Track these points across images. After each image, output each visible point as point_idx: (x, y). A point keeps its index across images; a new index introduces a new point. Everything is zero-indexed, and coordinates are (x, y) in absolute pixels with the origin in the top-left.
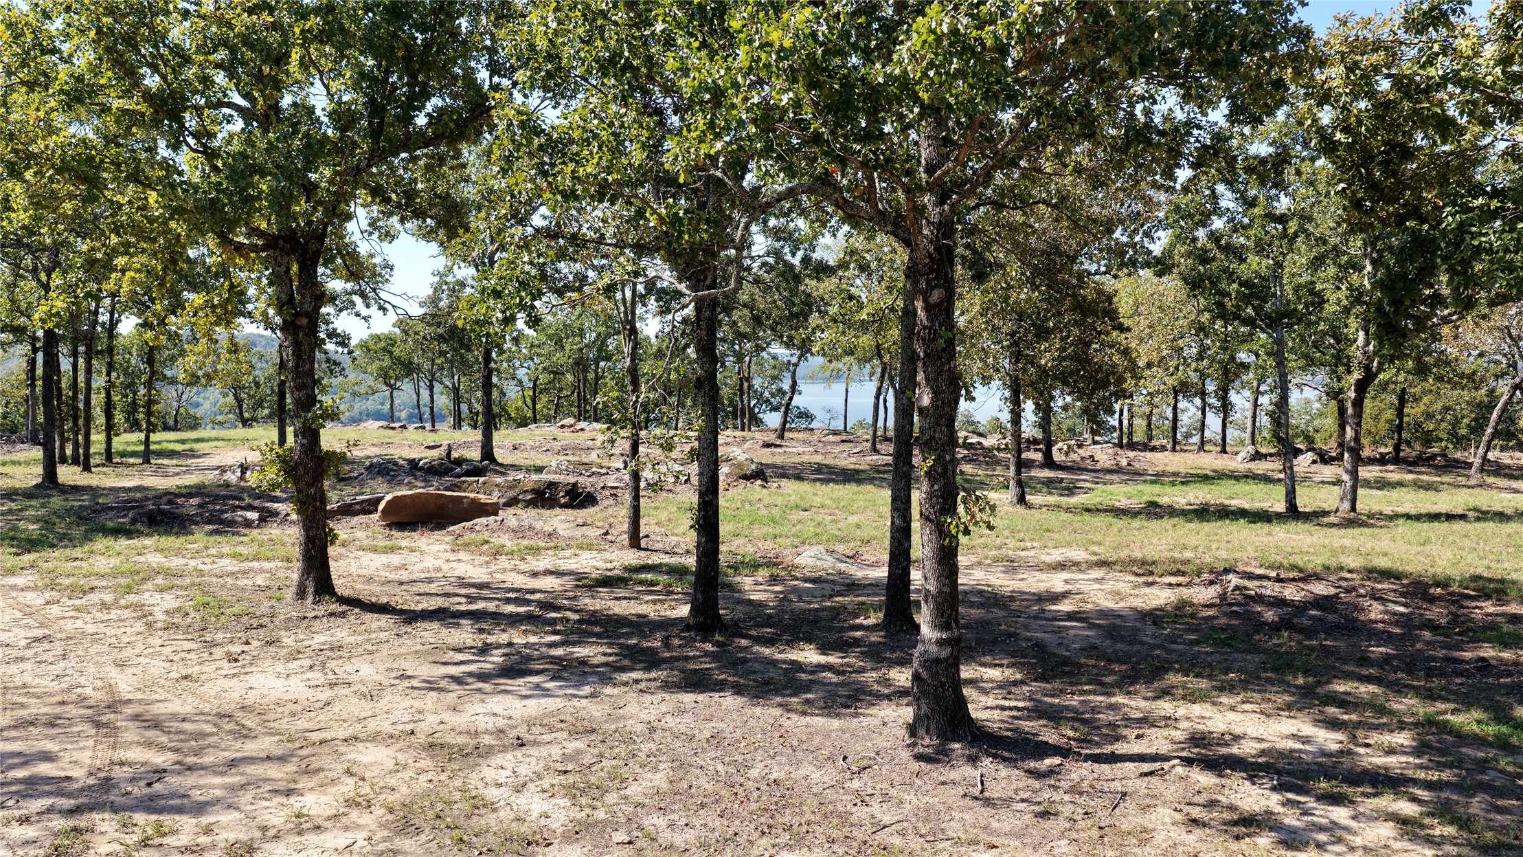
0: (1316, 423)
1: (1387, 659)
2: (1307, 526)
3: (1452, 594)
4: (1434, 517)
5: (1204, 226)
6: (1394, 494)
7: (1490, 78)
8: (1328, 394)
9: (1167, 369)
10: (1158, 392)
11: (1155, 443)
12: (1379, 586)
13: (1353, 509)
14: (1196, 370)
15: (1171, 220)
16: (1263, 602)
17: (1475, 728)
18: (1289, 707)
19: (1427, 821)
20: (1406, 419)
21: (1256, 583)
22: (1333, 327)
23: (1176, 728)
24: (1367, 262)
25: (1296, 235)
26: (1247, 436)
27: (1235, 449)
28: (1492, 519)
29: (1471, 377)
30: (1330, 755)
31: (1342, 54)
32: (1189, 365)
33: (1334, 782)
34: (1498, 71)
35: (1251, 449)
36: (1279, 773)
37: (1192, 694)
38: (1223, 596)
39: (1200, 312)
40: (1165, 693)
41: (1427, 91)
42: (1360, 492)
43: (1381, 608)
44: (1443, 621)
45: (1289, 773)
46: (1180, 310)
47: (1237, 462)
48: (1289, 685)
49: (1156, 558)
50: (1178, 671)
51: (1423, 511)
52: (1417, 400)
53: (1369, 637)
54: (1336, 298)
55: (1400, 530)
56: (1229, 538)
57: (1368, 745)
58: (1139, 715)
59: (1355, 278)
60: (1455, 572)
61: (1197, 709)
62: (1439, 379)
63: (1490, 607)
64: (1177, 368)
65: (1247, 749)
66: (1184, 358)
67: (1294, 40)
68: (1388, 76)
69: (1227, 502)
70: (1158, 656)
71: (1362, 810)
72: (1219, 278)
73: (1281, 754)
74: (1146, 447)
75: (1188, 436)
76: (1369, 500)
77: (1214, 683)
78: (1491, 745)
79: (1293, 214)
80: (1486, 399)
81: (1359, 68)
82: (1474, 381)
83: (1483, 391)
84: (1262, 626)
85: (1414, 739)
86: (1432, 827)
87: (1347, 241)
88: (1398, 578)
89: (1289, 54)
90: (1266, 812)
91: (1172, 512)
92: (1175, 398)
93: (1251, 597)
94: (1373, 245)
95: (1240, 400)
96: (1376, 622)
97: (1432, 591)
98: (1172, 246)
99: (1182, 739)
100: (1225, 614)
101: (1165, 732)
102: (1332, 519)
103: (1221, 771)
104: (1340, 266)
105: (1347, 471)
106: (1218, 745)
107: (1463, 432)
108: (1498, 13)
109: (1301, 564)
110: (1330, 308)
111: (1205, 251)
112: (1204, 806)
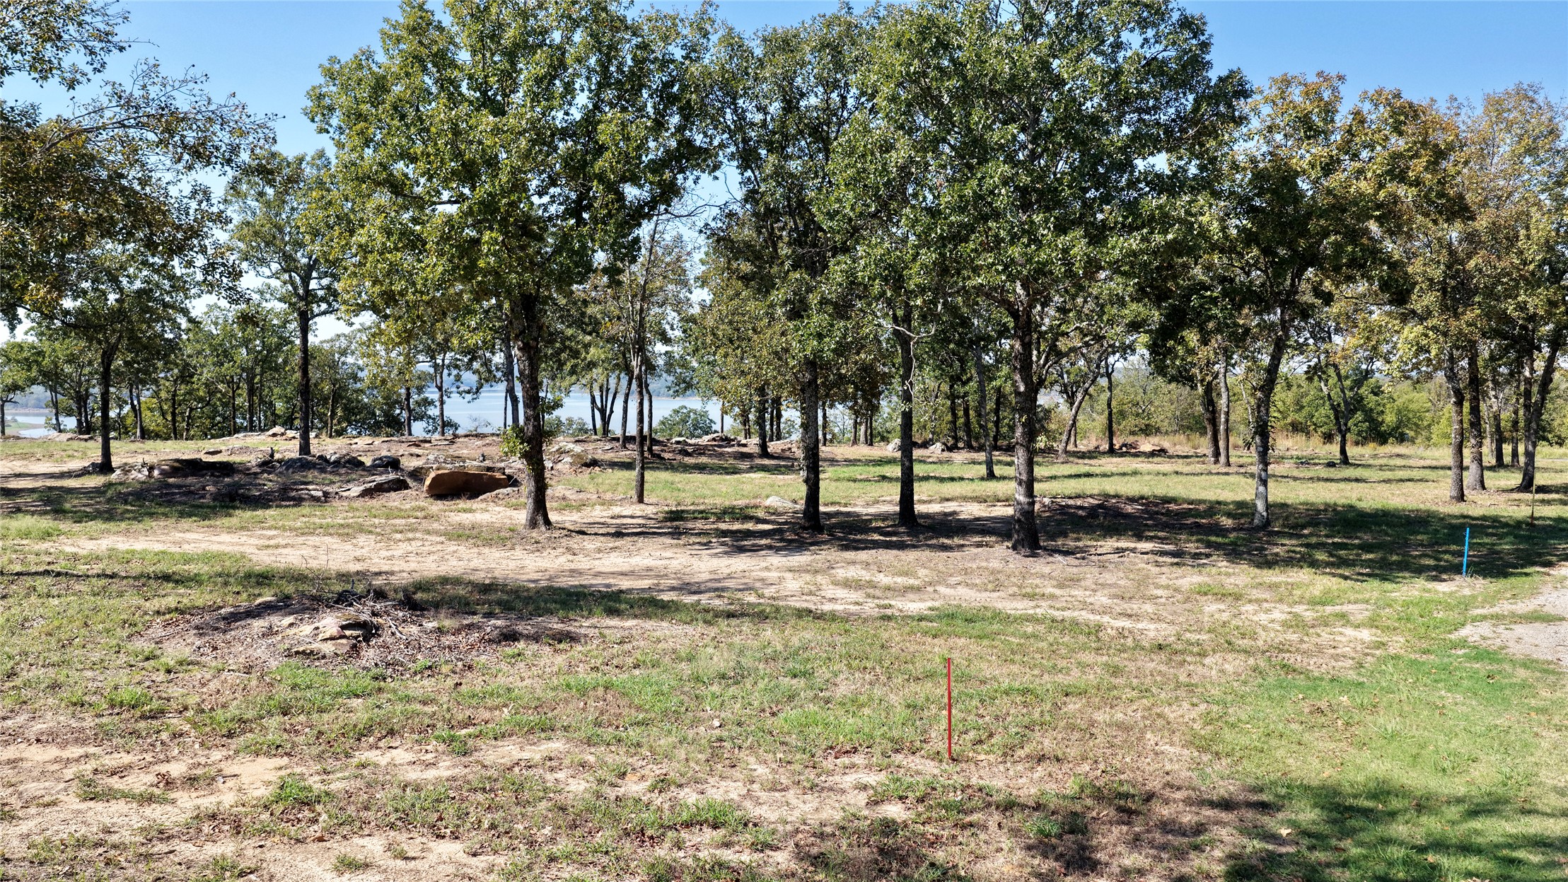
78: (1230, 545)
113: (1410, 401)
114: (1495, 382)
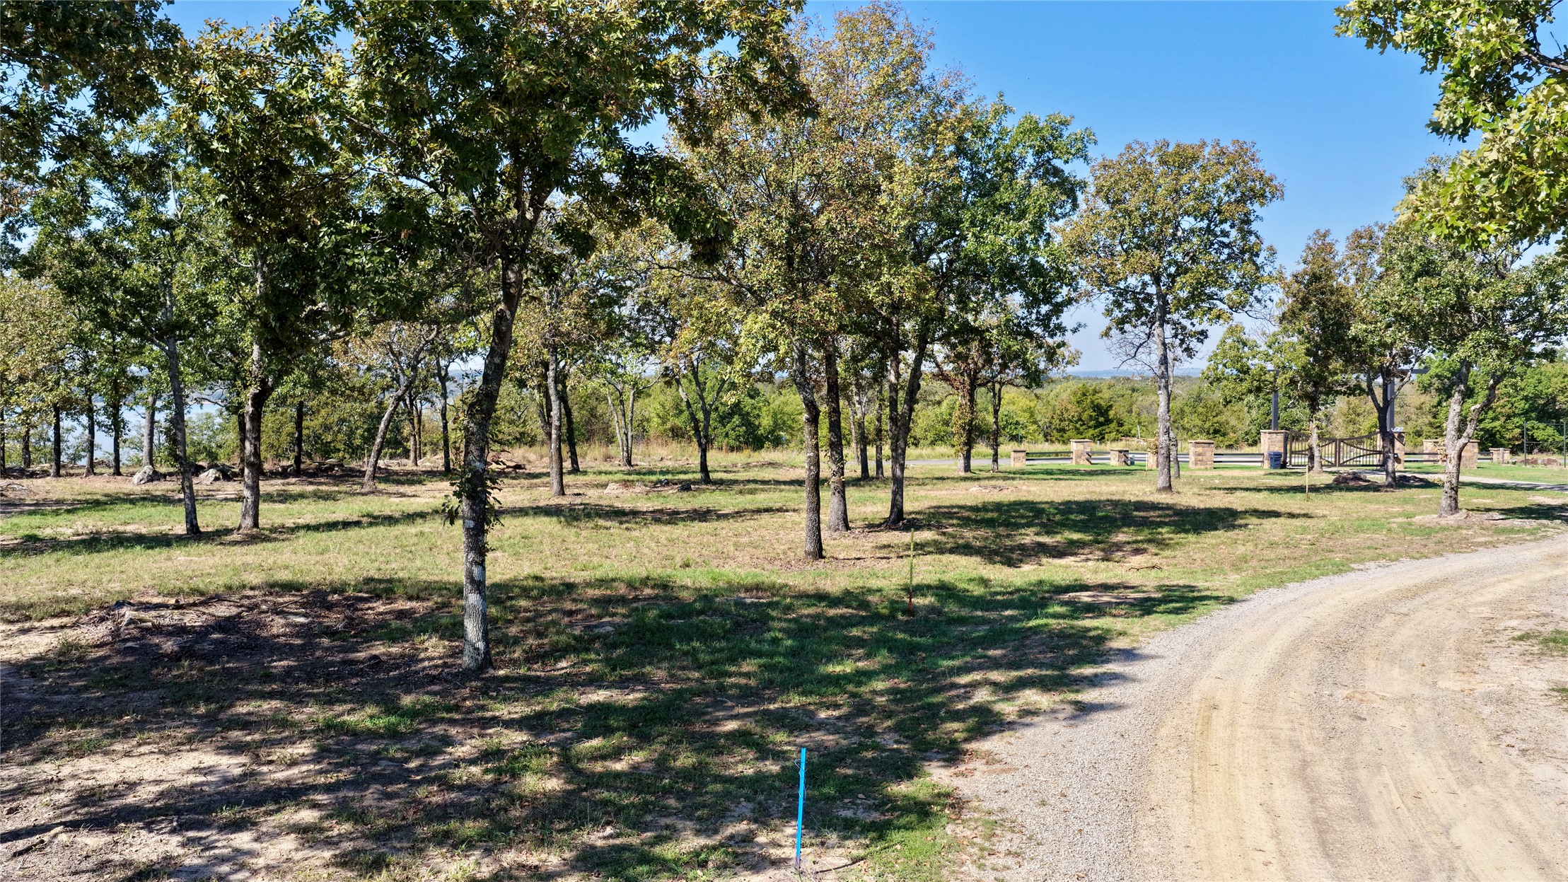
0: (219, 438)
1: (289, 671)
2: (209, 546)
3: (347, 599)
4: (332, 526)
5: (81, 225)
6: (296, 506)
7: (354, 108)
8: (227, 409)
9: (45, 384)
10: (35, 410)
11: (35, 467)
12: (281, 600)
13: (256, 524)
14: (80, 385)
15: (38, 216)
16: (161, 633)
17: (369, 724)
18: (190, 740)
19: (326, 824)
20: (305, 432)
21: (153, 613)
22: (229, 340)
23: (59, 791)
24: (259, 276)
25: (184, 243)
26: (144, 455)
27: (131, 470)
28: (383, 524)
29: (361, 390)
30: (234, 780)
31: (216, 61)
32: (72, 379)
33: (237, 809)
34: (361, 102)
35: (148, 469)
36: (178, 812)
37: (79, 748)
38: (115, 633)
39: (81, 321)
40: (47, 753)
41: (300, 111)
42: (263, 506)
43: (282, 621)
44: (340, 626)
45: (190, 810)
46: (58, 318)
47: (133, 484)
48: (190, 716)
49: (35, 599)
50: (62, 725)
51: (323, 521)
52: (314, 413)
53: (272, 653)
54: (229, 311)
55: (301, 541)
56: (123, 568)
57: (271, 762)
58: (12, 785)
59: (247, 290)
60: (351, 577)
61: (85, 764)
62: (334, 392)
63: (380, 606)
64: (57, 383)
65: (145, 794)
66: (66, 372)
67: (161, 38)
68: (263, 91)
69: (121, 529)
70: (37, 712)
71: (264, 829)
72: (101, 285)
73: (181, 792)
74: (23, 473)
75: (76, 458)
76: (271, 514)
77: (106, 730)
78: (382, 737)
79: (181, 221)
80: (376, 411)
81: (233, 78)
82: (363, 394)
83: (373, 403)
84: (159, 658)
85: (314, 746)
86: (331, 828)
87: (238, 253)
88: (298, 590)
89: (156, 50)
90: (165, 858)
91: (55, 545)
92: (57, 416)
93: (148, 629)
94: (264, 259)
95: (134, 417)
96: (278, 636)
97: (330, 598)
98: (41, 247)
99: (66, 801)
100: (118, 652)
101: (46, 799)
102: (235, 537)
103: (113, 827)
104: (231, 277)
105: (248, 487)
106: (110, 798)
107: (358, 442)
108: (360, 48)
109: (201, 586)
110: (223, 321)
111: (83, 253)
112: (93, 871)
113: (786, 403)
114: (859, 386)
